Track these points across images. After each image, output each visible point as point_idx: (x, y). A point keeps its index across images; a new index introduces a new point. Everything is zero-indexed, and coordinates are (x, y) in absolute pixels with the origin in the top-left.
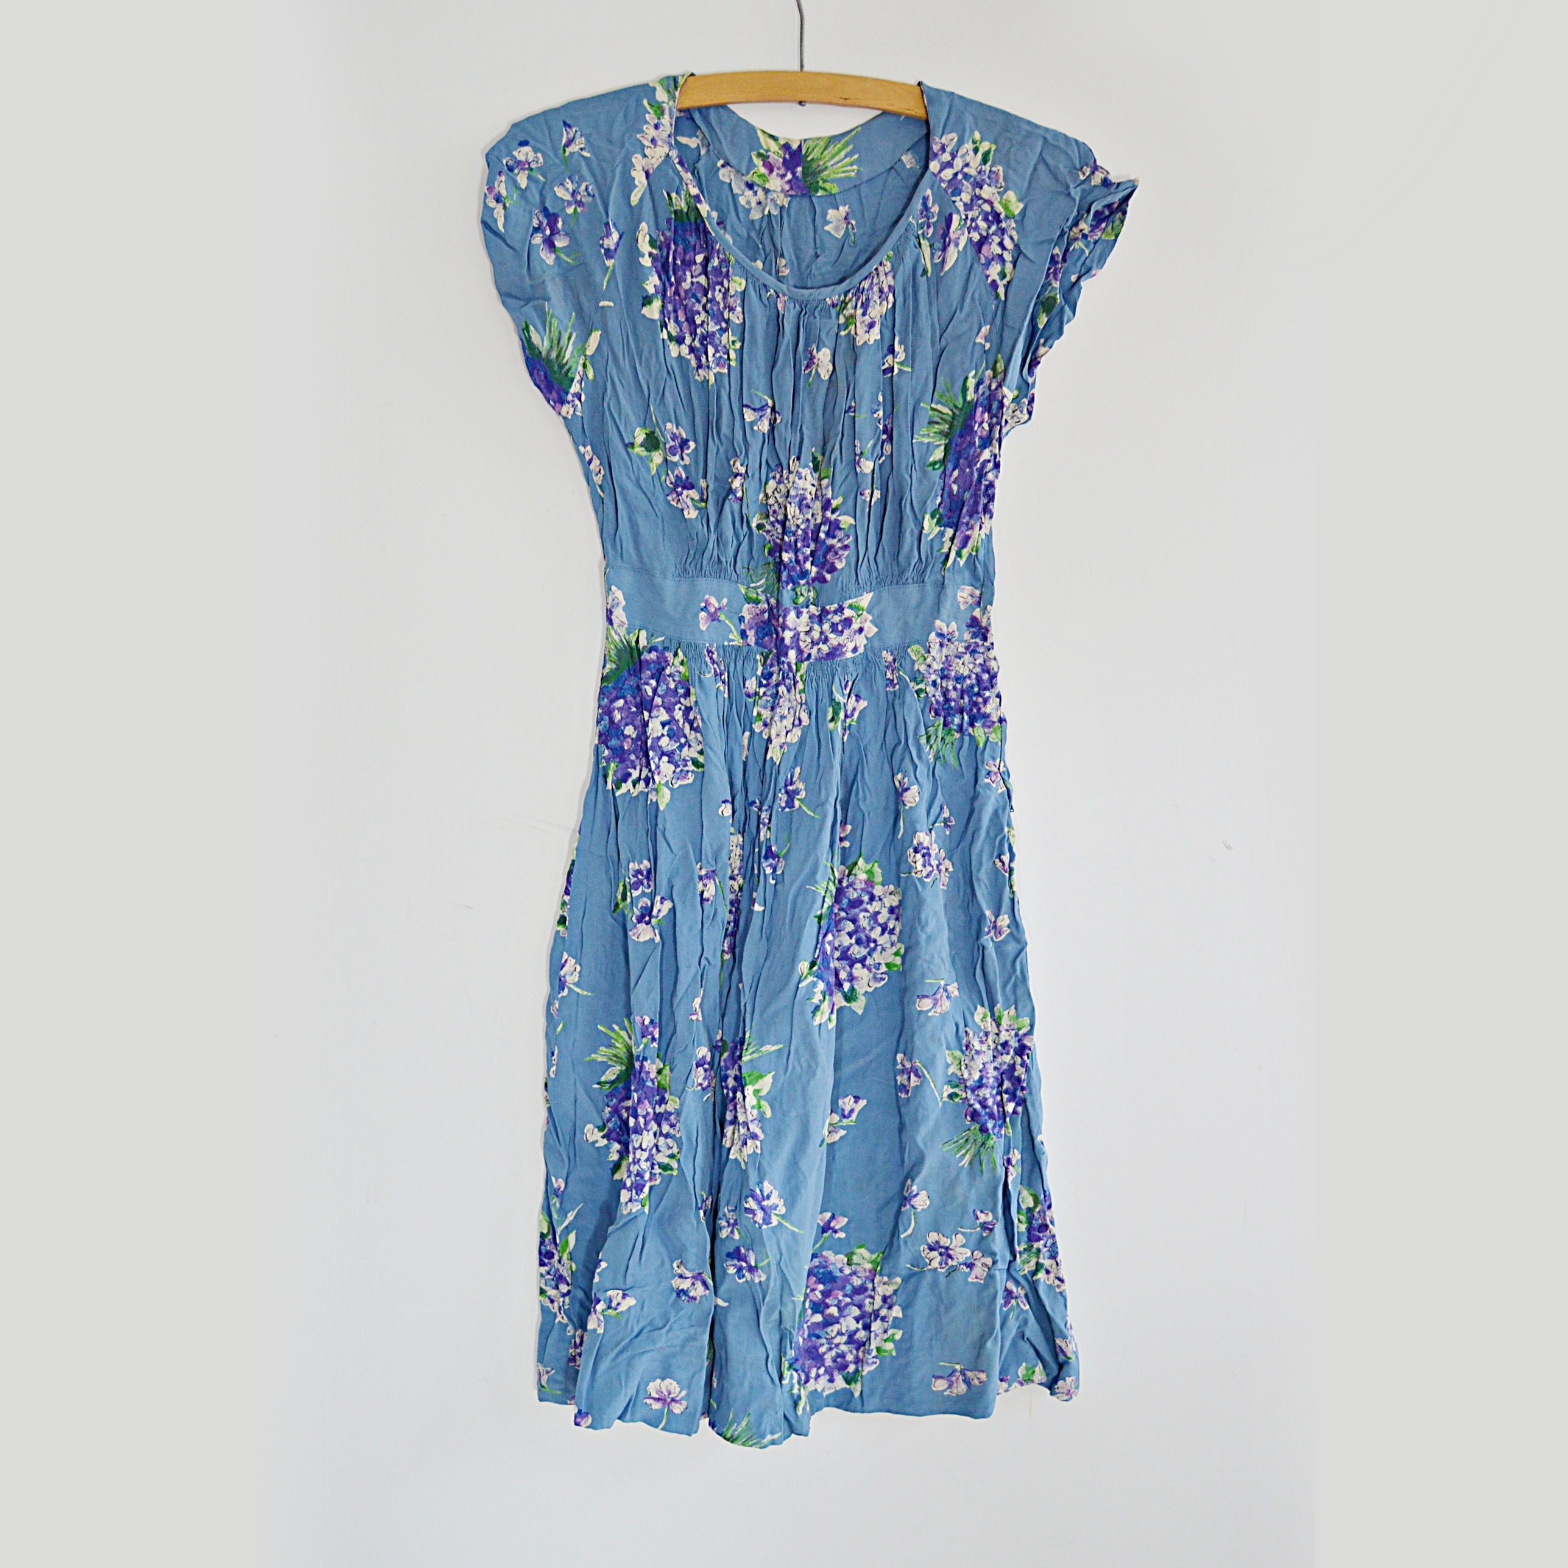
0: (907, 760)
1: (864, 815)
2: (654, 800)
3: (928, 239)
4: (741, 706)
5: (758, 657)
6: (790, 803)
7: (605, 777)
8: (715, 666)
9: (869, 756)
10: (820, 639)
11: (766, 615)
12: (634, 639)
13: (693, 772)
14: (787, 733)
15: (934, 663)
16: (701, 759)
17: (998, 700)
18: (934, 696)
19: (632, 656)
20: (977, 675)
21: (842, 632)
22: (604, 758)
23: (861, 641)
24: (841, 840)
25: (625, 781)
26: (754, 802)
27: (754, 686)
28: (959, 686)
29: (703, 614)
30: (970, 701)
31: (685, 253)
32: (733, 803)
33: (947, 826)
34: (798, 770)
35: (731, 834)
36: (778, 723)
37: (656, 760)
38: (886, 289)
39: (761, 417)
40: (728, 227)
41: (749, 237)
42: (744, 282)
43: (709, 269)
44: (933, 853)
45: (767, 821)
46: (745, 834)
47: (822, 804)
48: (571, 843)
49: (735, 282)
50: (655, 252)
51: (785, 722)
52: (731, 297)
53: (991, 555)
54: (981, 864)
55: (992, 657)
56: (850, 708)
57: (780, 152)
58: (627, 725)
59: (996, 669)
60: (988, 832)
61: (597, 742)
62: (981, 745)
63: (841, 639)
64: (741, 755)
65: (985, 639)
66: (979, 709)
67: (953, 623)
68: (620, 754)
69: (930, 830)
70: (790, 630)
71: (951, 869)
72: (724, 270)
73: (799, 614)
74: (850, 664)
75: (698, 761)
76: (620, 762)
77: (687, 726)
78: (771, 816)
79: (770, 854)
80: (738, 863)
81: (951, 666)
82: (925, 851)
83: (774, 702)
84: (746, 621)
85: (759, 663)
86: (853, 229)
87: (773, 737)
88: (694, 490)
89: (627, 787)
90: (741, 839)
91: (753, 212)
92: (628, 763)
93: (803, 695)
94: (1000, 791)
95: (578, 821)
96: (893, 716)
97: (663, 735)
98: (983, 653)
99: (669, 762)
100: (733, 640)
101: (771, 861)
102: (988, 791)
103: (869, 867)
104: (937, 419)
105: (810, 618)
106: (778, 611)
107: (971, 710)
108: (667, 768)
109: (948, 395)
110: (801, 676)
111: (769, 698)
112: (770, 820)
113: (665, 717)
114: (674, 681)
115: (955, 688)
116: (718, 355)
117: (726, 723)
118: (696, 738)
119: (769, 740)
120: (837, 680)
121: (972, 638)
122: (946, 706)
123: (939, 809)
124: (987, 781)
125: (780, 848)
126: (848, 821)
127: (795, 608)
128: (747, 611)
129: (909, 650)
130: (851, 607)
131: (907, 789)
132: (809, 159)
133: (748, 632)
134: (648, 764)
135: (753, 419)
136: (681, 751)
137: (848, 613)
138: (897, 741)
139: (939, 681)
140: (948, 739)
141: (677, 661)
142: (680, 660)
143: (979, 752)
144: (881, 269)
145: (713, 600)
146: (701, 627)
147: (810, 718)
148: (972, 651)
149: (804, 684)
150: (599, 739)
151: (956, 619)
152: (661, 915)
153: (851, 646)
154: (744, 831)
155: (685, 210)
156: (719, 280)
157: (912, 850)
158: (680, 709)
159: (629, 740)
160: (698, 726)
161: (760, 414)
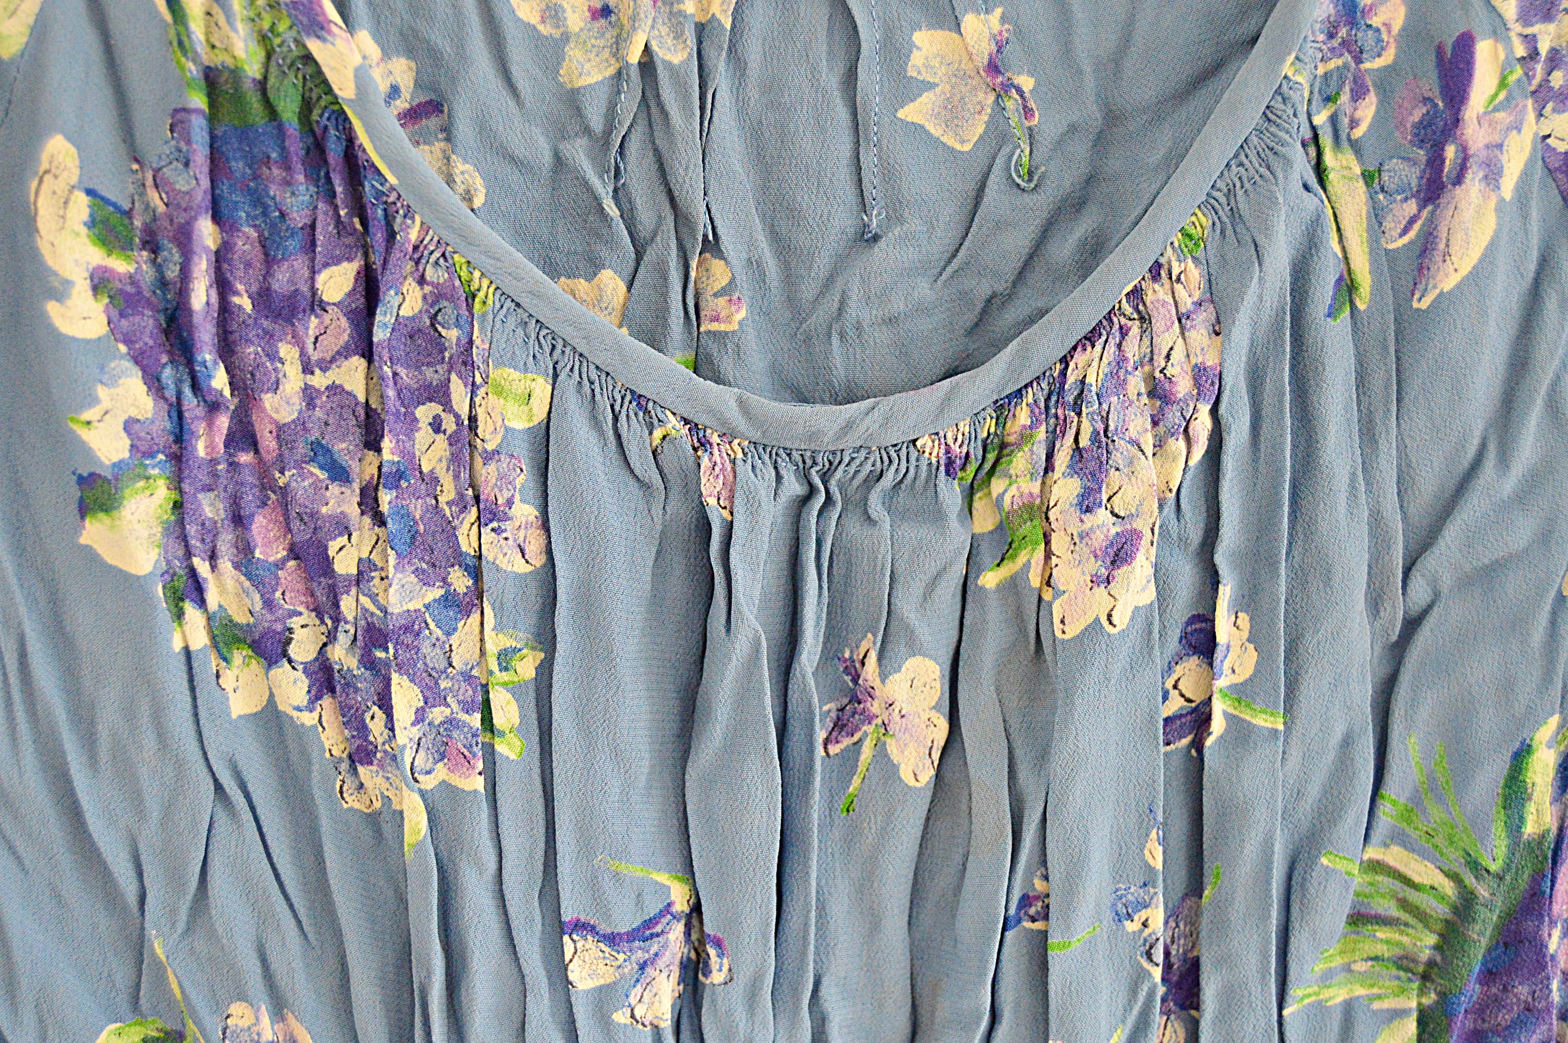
3: (1356, 147)
31: (269, 261)
38: (1183, 386)
39: (643, 967)
40: (464, 128)
41: (559, 161)
42: (542, 388)
43: (380, 335)
49: (499, 391)
50: (121, 265)
52: (489, 457)
72: (452, 335)
86: (1028, 112)
91: (573, 53)
104: (1387, 907)
109: (1436, 813)
116: (438, 714)
135: (606, 976)
144: (1157, 293)
156: (430, 375)
161: (640, 955)
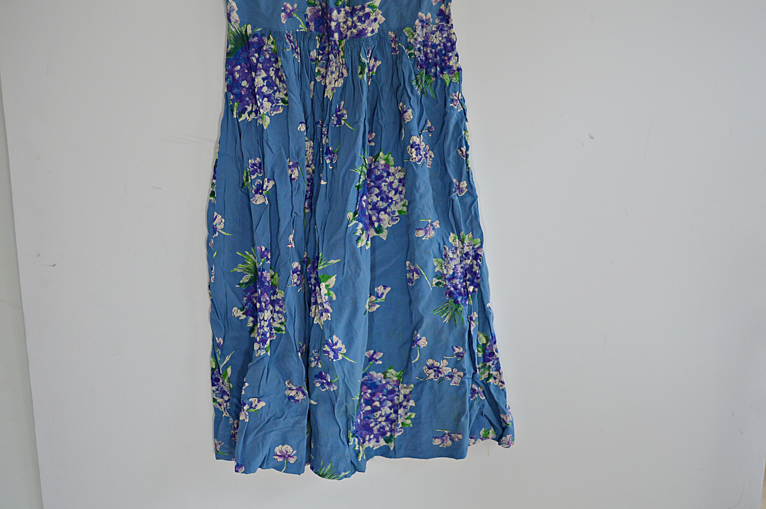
0: (405, 95)
1: (382, 127)
2: (261, 123)
4: (308, 68)
5: (317, 38)
6: (339, 122)
7: (232, 111)
8: (292, 44)
9: (384, 93)
10: (352, 25)
11: (320, 13)
12: (244, 30)
13: (282, 106)
14: (335, 81)
15: (419, 37)
16: (286, 99)
17: (457, 58)
18: (419, 57)
19: (243, 41)
20: (444, 43)
21: (364, 21)
22: (231, 100)
23: (376, 26)
24: (370, 141)
25: (244, 113)
26: (319, 122)
27: (315, 55)
28: (433, 50)
29: (283, 14)
30: (440, 59)
32: (306, 123)
33: (430, 132)
34: (343, 103)
35: (306, 141)
36: (330, 76)
37: (261, 100)
44: (422, 148)
45: (326, 133)
46: (315, 141)
47: (357, 122)
48: (215, 150)
51: (334, 75)
54: (449, 154)
55: (452, 33)
56: (371, 65)
58: (243, 80)
59: (455, 40)
60: (453, 135)
61: (226, 91)
62: (448, 84)
63: (364, 26)
64: (310, 96)
65: (448, 22)
66: (446, 63)
67: (429, 14)
68: (239, 98)
69: (420, 134)
70: (334, 21)
71: (433, 156)
73: (339, 12)
74: (370, 40)
75: (285, 100)
76: (240, 102)
77: (278, 80)
78: (328, 130)
79: (328, 152)
80: (311, 157)
81: (429, 39)
82: (417, 147)
83: (327, 63)
84: (309, 17)
85: (318, 41)
87: (327, 84)
89: (244, 117)
90: (312, 144)
92: (245, 102)
93: (344, 59)
94: (459, 111)
95: (218, 137)
96: (396, 70)
97: (264, 86)
98: (447, 31)
99: (268, 101)
100: (302, 29)
101: (329, 156)
102: (452, 111)
103: (386, 156)
105: (346, 13)
106: (327, 10)
107: (441, 64)
108: (267, 105)
110: (342, 48)
111: (324, 62)
112: (328, 132)
113: (264, 75)
114: (269, 54)
115: (431, 52)
117: (300, 77)
118: (283, 86)
119: (325, 86)
120: (362, 49)
121: (440, 22)
122: (427, 62)
123: (424, 122)
124: (451, 105)
125: (334, 149)
126: (373, 131)
127: (337, 8)
128: (309, 11)
129: (404, 31)
130: (369, 6)
131: (406, 111)
133: (310, 23)
134: (256, 103)
136: (275, 95)
137: (367, 10)
138: (399, 84)
139: (422, 48)
140: (428, 81)
141: (269, 42)
142: (271, 41)
143: (446, 88)
145: (289, 6)
146: (282, 21)
147: (348, 72)
148: (440, 29)
149: (344, 53)
150: (227, 89)
151: (430, 11)
152: (268, 189)
153: (370, 29)
154: (314, 139)
157: (409, 147)
158: (273, 70)
159: (245, 89)
160: (284, 80)
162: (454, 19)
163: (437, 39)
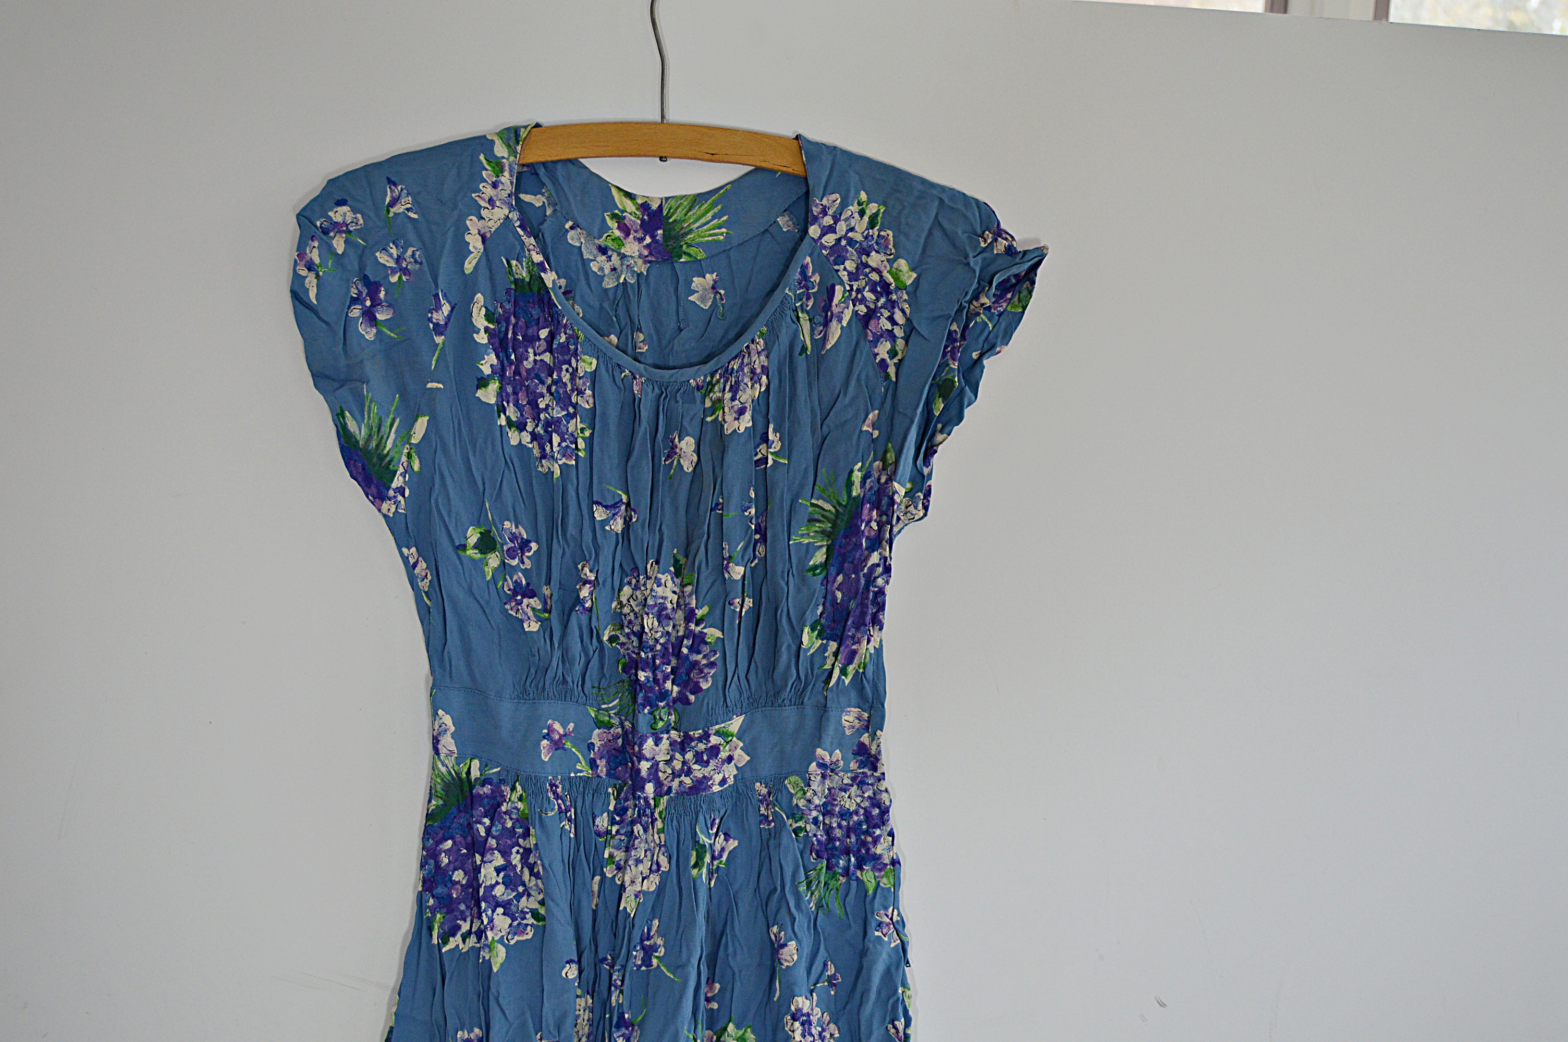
0: (784, 911)
1: (734, 974)
2: (487, 958)
3: (808, 312)
4: (590, 849)
5: (610, 790)
6: (647, 961)
7: (430, 929)
8: (560, 801)
9: (740, 905)
10: (682, 769)
11: (620, 741)
12: (466, 770)
13: (532, 925)
14: (643, 879)
15: (815, 797)
16: (542, 911)
17: (891, 838)
18: (815, 835)
19: (462, 790)
20: (865, 809)
21: (708, 762)
22: (429, 907)
23: (730, 771)
24: (708, 1000)
25: (454, 935)
26: (606, 959)
27: (606, 825)
28: (844, 823)
29: (545, 742)
30: (857, 840)
31: (527, 327)
32: (579, 962)
33: (831, 985)
34: (656, 923)
35: (577, 996)
36: (633, 867)
37: (490, 912)
38: (759, 371)
39: (614, 515)
40: (578, 297)
41: (602, 307)
42: (595, 361)
43: (555, 346)
44: (814, 1019)
45: (619, 983)
46: (595, 994)
47: (683, 966)
48: (389, 1010)
49: (584, 361)
50: (491, 326)
51: (641, 867)
52: (580, 378)
53: (881, 673)
54: (871, 1033)
55: (883, 789)
56: (718, 847)
57: (638, 213)
58: (456, 869)
59: (887, 803)
60: (879, 992)
61: (420, 889)
62: (871, 892)
63: (706, 771)
64: (590, 902)
65: (875, 769)
66: (868, 850)
67: (838, 751)
68: (447, 905)
69: (811, 992)
70: (647, 760)
71: (837, 1035)
72: (572, 347)
73: (657, 742)
74: (717, 800)
75: (538, 913)
76: (447, 913)
77: (526, 872)
78: (624, 976)
79: (622, 1023)
80: (586, 1029)
81: (836, 800)
82: (805, 1018)
83: (629, 841)
84: (596, 749)
85: (612, 797)
86: (722, 299)
87: (627, 884)
88: (536, 599)
89: (453, 942)
90: (590, 1001)
91: (606, 279)
92: (457, 914)
93: (662, 836)
94: (893, 945)
95: (397, 980)
96: (767, 860)
97: (497, 883)
98: (872, 785)
99: (504, 914)
100: (581, 771)
101: (624, 1030)
102: (879, 947)
103: (741, 1033)
104: (817, 516)
105: (671, 745)
106: (633, 737)
107: (859, 850)
108: (502, 921)
109: (830, 490)
110: (660, 813)
111: (623, 837)
112: (623, 981)
113: (499, 861)
114: (511, 819)
115: (840, 826)
116: (564, 444)
117: (572, 866)
118: (537, 885)
119: (622, 887)
120: (701, 818)
121: (859, 768)
122: (830, 846)
123: (822, 965)
124: (877, 933)
125: (634, 1015)
126: (716, 979)
127: (653, 734)
128: (597, 737)
129: (786, 782)
130: (718, 733)
131: (784, 945)
132: (671, 220)
133: (598, 761)
134: (480, 917)
135: (604, 517)
136: (518, 902)
137: (714, 740)
138: (772, 887)
139: (821, 818)
140: (832, 883)
141: (514, 797)
142: (519, 794)
143: (868, 899)
144: (752, 346)
145: (557, 726)
146: (543, 757)
147: (669, 863)
148: (860, 781)
149: (663, 822)
150: (423, 886)
151: (840, 746)
153: (718, 778)
154: (594, 991)
155: (527, 280)
156: (567, 358)
157: (789, 1018)
158: (518, 852)
159: (458, 886)
160: (539, 872)
161: (613, 512)
162: (887, 764)
163: (853, 801)
